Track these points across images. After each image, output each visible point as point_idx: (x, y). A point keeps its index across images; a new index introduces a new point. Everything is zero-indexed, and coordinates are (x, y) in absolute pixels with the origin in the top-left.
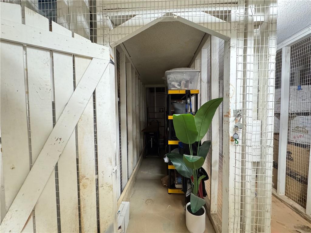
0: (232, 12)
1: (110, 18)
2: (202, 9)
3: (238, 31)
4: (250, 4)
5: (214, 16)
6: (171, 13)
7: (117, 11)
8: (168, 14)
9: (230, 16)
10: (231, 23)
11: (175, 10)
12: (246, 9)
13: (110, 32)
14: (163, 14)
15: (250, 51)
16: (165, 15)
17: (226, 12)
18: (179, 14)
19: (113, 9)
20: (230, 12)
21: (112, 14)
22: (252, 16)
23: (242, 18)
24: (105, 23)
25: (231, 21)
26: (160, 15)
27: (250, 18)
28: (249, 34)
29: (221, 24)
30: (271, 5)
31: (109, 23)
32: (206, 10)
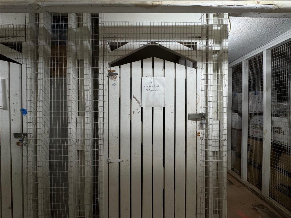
0: (198, 43)
1: (109, 43)
2: (177, 41)
3: (202, 57)
4: (210, 39)
5: (185, 45)
6: (154, 42)
7: (114, 39)
8: (152, 42)
9: (196, 46)
10: (197, 51)
11: (157, 40)
12: (207, 42)
13: (109, 53)
14: (149, 43)
15: (210, 71)
16: (150, 43)
17: (193, 43)
18: (160, 43)
19: (111, 37)
20: (196, 43)
21: (110, 41)
22: (211, 47)
23: (204, 48)
24: (105, 47)
25: (197, 49)
26: (146, 43)
27: (210, 48)
28: (209, 59)
29: (190, 52)
30: (224, 40)
31: (108, 47)
32: (179, 41)
